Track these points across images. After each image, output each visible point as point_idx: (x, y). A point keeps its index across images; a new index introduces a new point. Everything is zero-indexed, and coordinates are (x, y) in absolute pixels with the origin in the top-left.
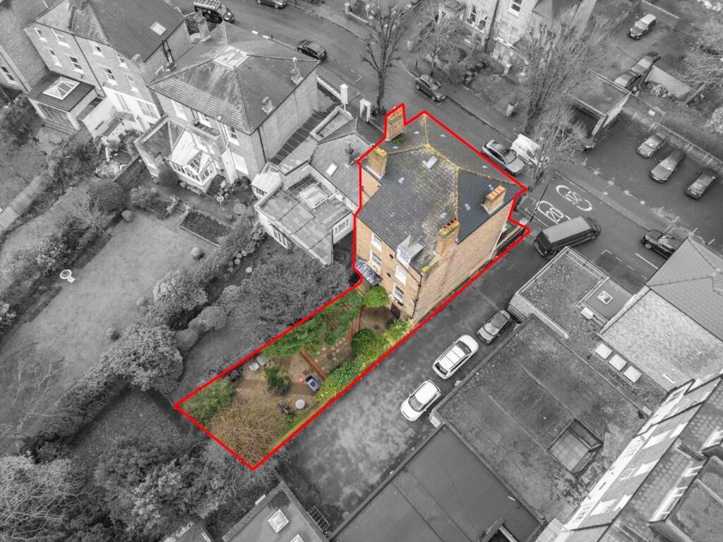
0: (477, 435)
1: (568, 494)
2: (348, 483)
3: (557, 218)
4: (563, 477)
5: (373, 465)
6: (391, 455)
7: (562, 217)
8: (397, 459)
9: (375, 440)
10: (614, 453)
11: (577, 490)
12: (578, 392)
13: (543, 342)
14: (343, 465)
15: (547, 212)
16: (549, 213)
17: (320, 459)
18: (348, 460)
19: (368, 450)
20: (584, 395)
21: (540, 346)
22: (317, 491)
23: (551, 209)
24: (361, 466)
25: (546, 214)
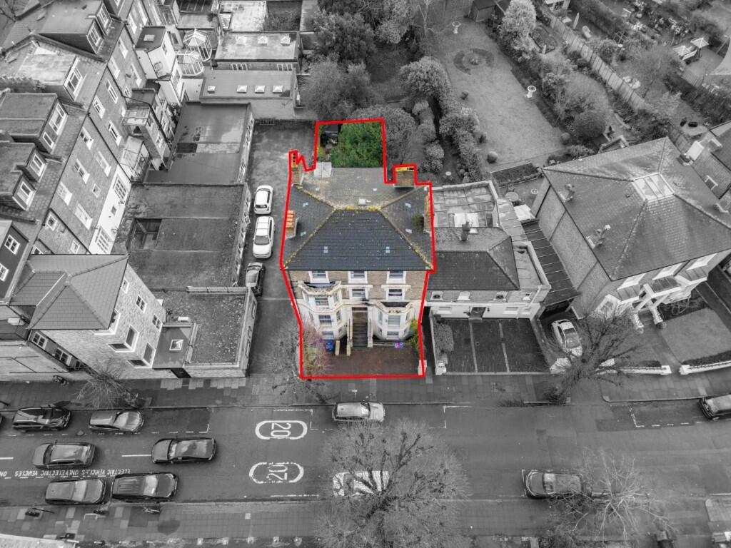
0: (211, 194)
1: (136, 208)
2: (268, 143)
3: (276, 428)
4: (144, 213)
5: (263, 158)
6: (257, 169)
7: (272, 434)
8: (252, 170)
9: (272, 168)
10: (116, 248)
11: (131, 213)
12: (160, 266)
13: (206, 278)
14: (278, 147)
15: (290, 426)
16: (287, 426)
17: (293, 140)
18: (277, 150)
19: (272, 162)
20: (155, 266)
21: (207, 274)
22: (280, 130)
23: (289, 433)
24: (268, 153)
25: (289, 422)
